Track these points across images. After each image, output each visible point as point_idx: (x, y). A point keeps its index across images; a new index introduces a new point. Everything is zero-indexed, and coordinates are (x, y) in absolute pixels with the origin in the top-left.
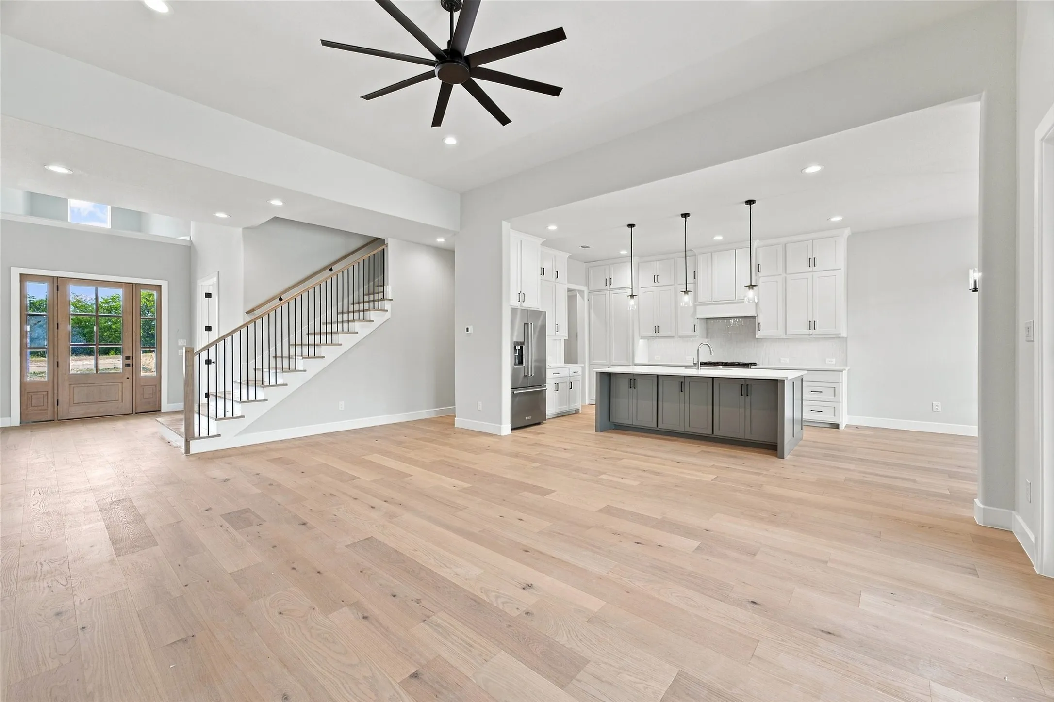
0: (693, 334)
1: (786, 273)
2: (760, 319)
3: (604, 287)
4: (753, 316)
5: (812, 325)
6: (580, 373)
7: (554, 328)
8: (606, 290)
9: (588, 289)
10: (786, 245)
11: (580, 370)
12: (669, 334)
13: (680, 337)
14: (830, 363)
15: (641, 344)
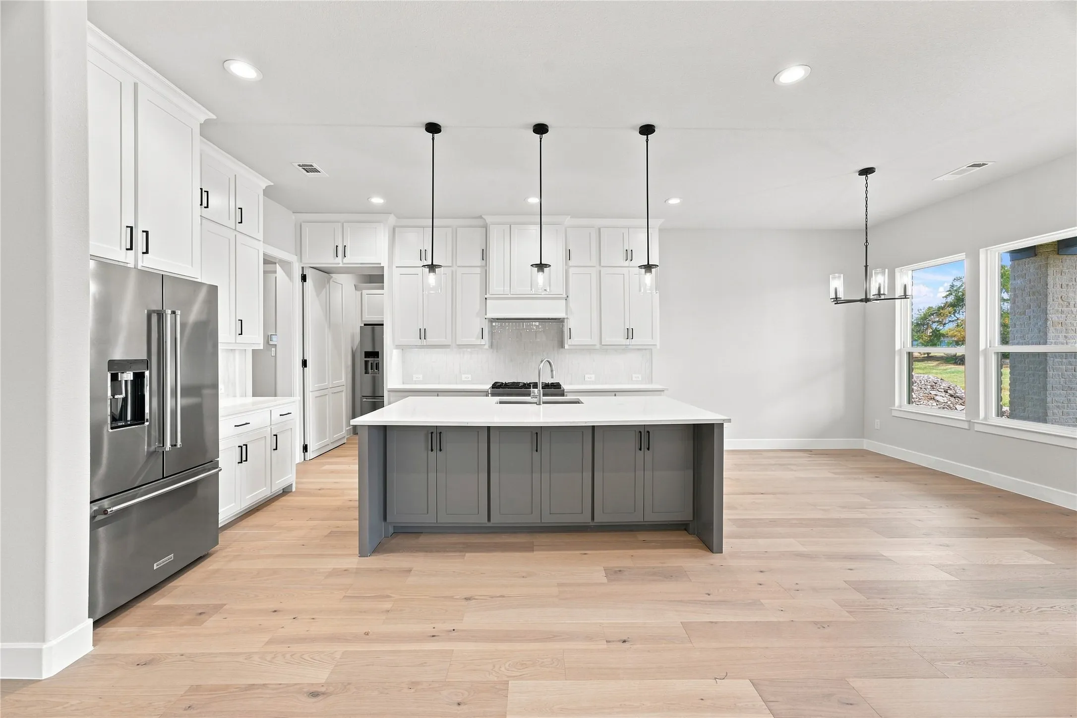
0: (479, 342)
1: (600, 264)
2: (571, 324)
3: (331, 259)
4: (559, 319)
5: (630, 334)
6: (297, 415)
7: (234, 327)
8: (336, 265)
9: (300, 260)
10: (600, 229)
11: (295, 409)
12: (443, 341)
13: (460, 346)
14: (636, 379)
15: (395, 356)
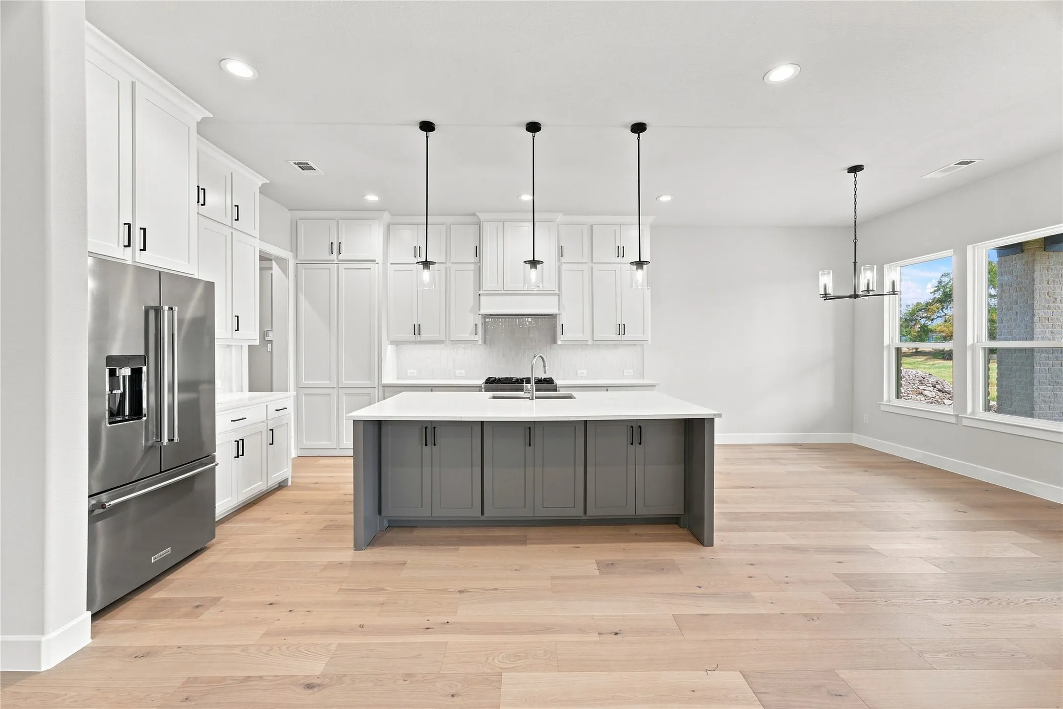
0: (473, 337)
1: (592, 261)
2: (563, 320)
3: (326, 256)
4: (552, 315)
5: (622, 329)
6: (291, 410)
7: (231, 323)
8: (331, 262)
9: (296, 256)
10: (592, 226)
11: (290, 404)
12: (436, 336)
13: (454, 342)
14: (628, 374)
15: (389, 351)
